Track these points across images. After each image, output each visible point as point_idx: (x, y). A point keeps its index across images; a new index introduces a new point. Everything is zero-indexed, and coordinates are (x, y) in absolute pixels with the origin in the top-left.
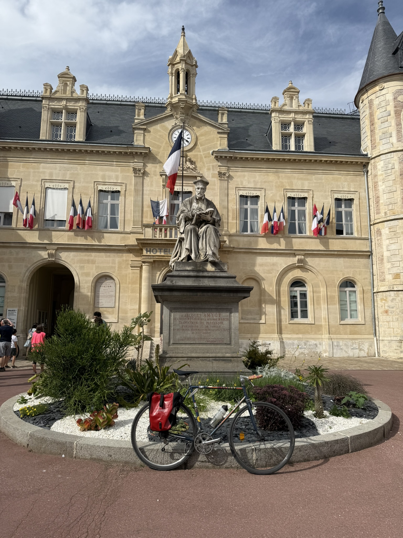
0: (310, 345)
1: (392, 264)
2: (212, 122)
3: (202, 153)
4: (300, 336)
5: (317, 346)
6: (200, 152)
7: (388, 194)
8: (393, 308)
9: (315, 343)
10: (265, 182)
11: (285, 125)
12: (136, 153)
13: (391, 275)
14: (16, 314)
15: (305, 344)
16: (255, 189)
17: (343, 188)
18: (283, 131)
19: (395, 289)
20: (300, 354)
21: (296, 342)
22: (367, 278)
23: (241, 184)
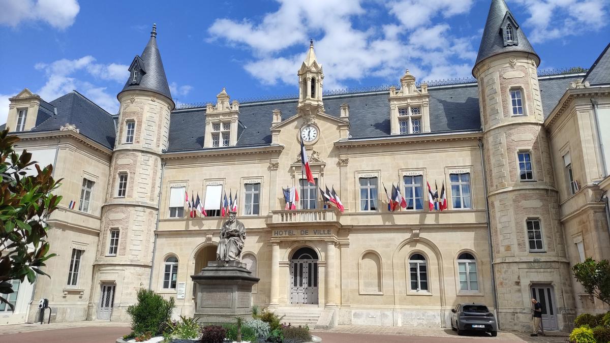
0: (428, 316)
1: (504, 237)
2: (334, 118)
3: (326, 145)
4: (419, 307)
5: (435, 317)
6: (324, 144)
7: (497, 168)
8: (506, 280)
9: (433, 314)
10: (382, 164)
11: (403, 111)
12: (272, 151)
13: (503, 247)
14: (185, 286)
15: (424, 315)
16: (373, 171)
17: (458, 163)
18: (401, 116)
19: (507, 261)
20: (418, 325)
21: (414, 313)
22: (485, 250)
23: (360, 168)
